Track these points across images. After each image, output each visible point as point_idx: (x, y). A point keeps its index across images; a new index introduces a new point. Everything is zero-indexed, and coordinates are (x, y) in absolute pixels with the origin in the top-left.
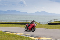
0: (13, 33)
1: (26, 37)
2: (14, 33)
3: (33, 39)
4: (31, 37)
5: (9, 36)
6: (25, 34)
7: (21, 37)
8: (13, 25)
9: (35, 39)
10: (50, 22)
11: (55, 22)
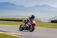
0: (4, 33)
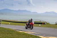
1: (36, 36)
2: (24, 31)
4: (40, 36)
5: (20, 34)
6: (34, 33)
7: (31, 36)
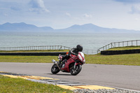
0: (20, 77)
1: (50, 86)
2: (21, 75)
3: (66, 90)
5: (10, 83)
7: (39, 85)
8: (19, 57)
9: (72, 88)
10: (105, 50)
11: (116, 50)
